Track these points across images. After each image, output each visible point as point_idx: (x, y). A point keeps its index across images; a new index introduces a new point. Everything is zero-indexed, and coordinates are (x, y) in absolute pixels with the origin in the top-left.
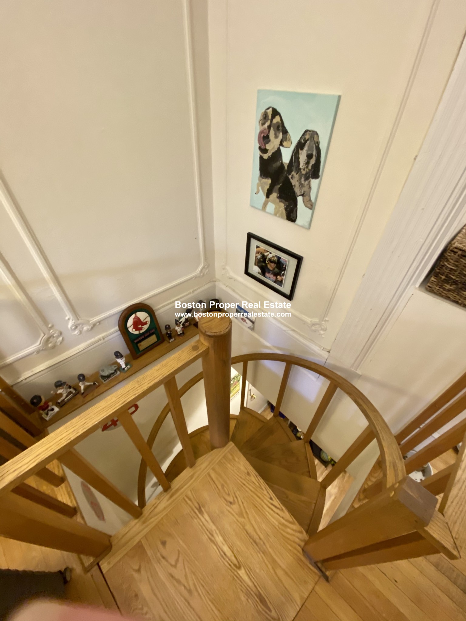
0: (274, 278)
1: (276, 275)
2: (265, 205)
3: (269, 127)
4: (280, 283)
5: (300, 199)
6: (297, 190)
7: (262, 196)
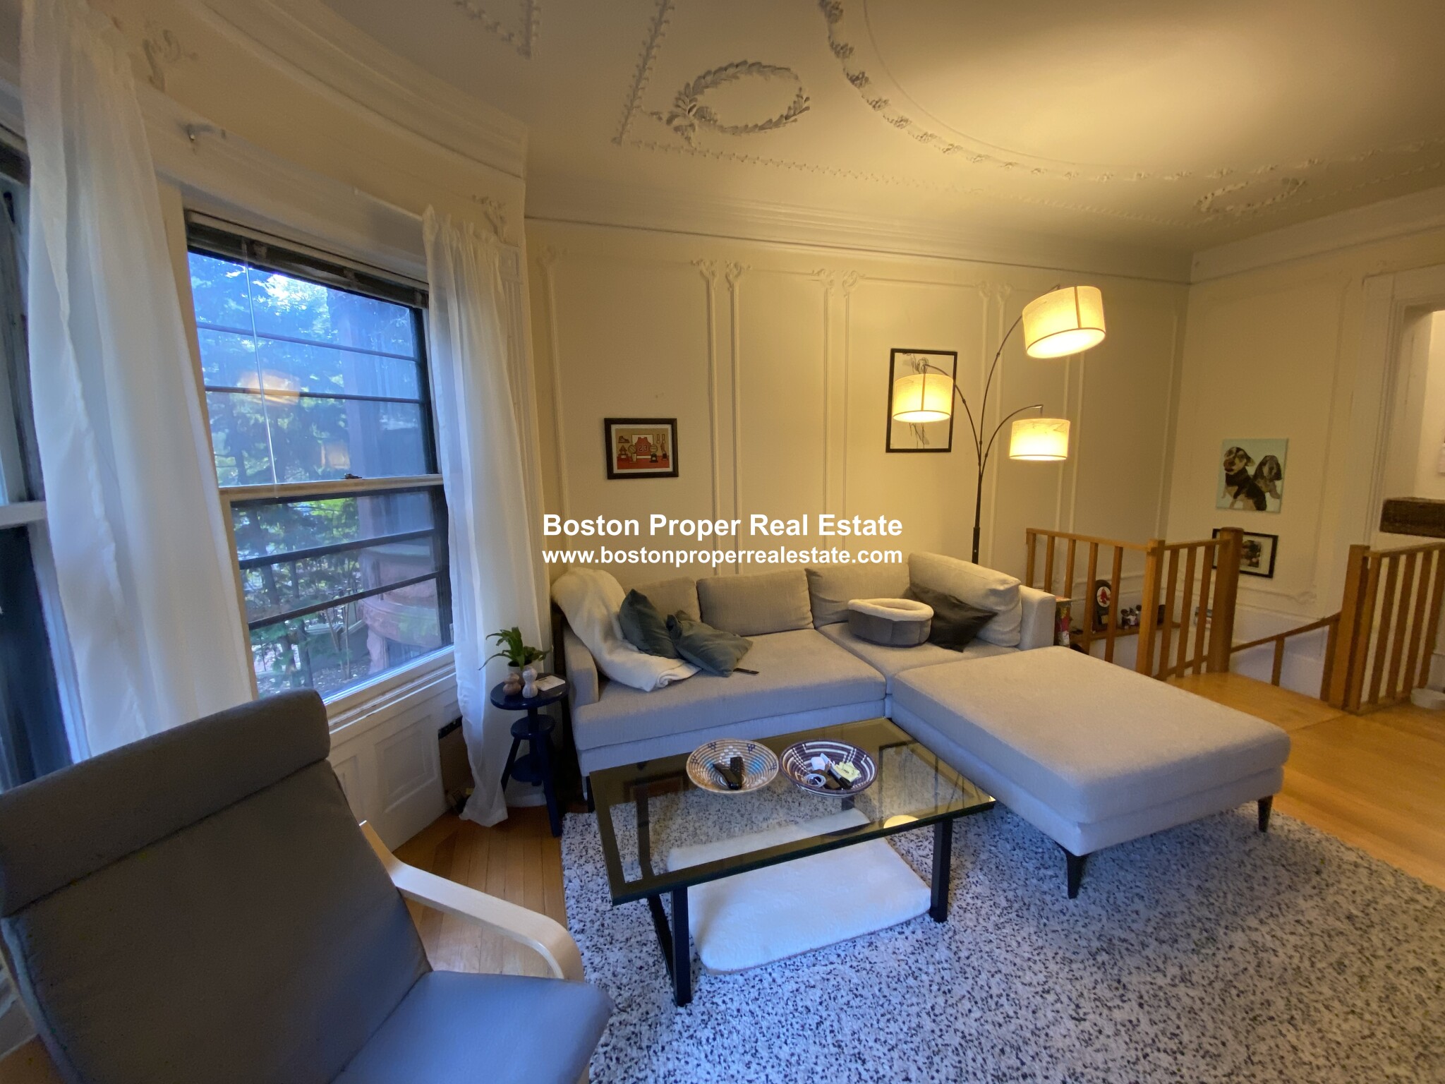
0: (1248, 562)
1: (1250, 558)
2: (1233, 504)
3: (1234, 458)
4: (1257, 565)
5: (1268, 495)
6: (1264, 489)
7: (1229, 499)
